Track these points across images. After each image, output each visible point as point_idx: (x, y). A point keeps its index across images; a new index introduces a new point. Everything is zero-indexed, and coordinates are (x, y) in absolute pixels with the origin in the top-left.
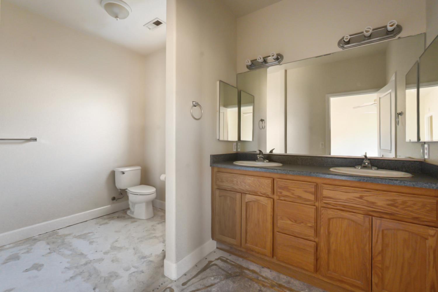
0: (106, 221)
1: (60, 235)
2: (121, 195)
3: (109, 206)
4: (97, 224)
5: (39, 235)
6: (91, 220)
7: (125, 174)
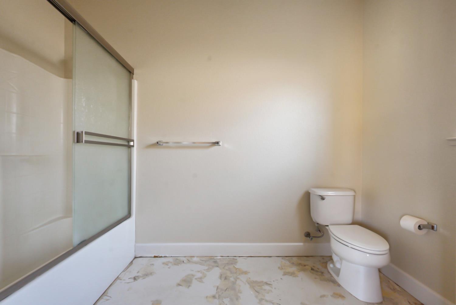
0: (293, 269)
1: (237, 267)
2: (319, 231)
3: (302, 244)
4: (281, 268)
5: (221, 256)
6: (276, 256)
7: (324, 201)
